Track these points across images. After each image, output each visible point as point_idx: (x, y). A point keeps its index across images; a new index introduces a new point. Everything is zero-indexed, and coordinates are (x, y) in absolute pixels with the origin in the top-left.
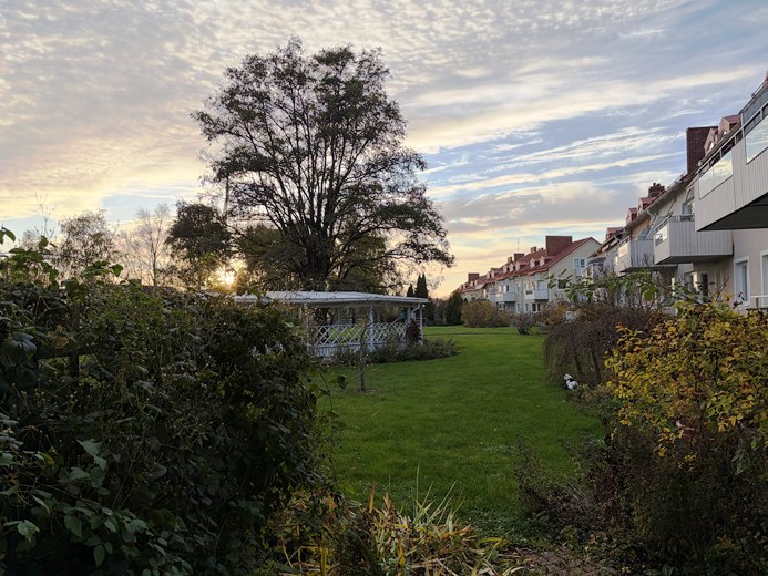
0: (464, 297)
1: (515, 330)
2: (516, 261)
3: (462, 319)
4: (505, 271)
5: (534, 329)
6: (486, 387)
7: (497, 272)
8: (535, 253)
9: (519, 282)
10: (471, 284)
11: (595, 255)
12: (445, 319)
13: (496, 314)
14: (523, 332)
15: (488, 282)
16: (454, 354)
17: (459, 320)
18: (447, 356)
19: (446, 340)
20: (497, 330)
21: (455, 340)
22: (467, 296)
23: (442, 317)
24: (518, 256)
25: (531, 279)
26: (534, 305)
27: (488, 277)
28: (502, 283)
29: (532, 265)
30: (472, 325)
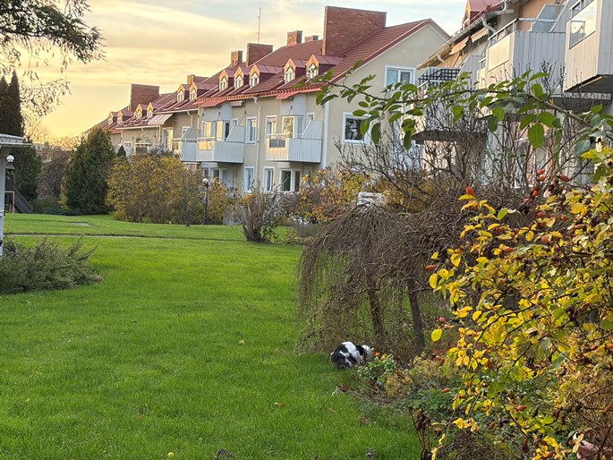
0: (116, 144)
1: (238, 231)
2: (251, 62)
3: (109, 200)
4: (224, 85)
5: (281, 232)
6: (157, 359)
7: (205, 88)
8: (298, 46)
9: (255, 116)
10: (138, 114)
11: (435, 62)
12: (63, 199)
13: (193, 189)
14: (255, 237)
15: (179, 112)
16: (82, 281)
17: (100, 203)
18: (65, 286)
19: (64, 246)
20: (194, 230)
21: (86, 247)
22: (126, 143)
23: (57, 192)
24: (257, 52)
25: (285, 109)
26: (286, 174)
27: (181, 98)
28: (214, 114)
29: (290, 76)
30: (134, 216)
